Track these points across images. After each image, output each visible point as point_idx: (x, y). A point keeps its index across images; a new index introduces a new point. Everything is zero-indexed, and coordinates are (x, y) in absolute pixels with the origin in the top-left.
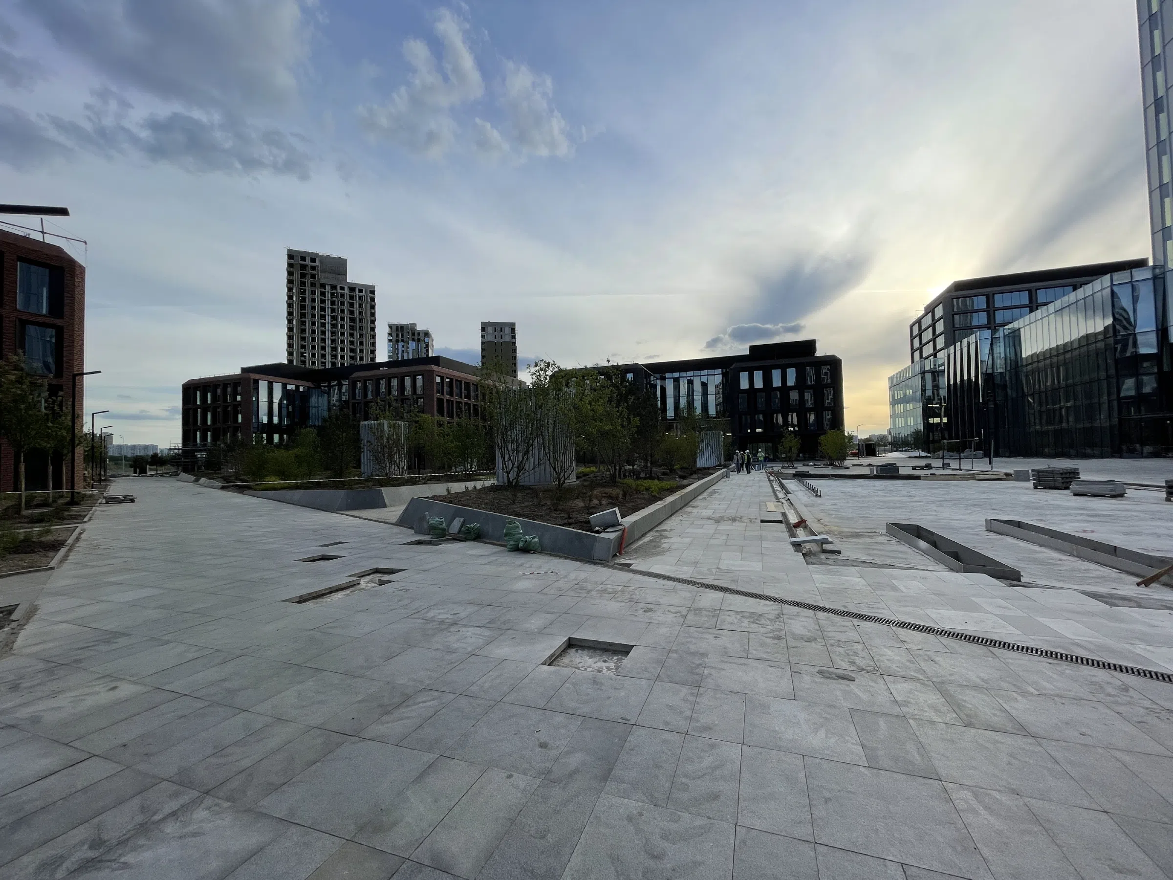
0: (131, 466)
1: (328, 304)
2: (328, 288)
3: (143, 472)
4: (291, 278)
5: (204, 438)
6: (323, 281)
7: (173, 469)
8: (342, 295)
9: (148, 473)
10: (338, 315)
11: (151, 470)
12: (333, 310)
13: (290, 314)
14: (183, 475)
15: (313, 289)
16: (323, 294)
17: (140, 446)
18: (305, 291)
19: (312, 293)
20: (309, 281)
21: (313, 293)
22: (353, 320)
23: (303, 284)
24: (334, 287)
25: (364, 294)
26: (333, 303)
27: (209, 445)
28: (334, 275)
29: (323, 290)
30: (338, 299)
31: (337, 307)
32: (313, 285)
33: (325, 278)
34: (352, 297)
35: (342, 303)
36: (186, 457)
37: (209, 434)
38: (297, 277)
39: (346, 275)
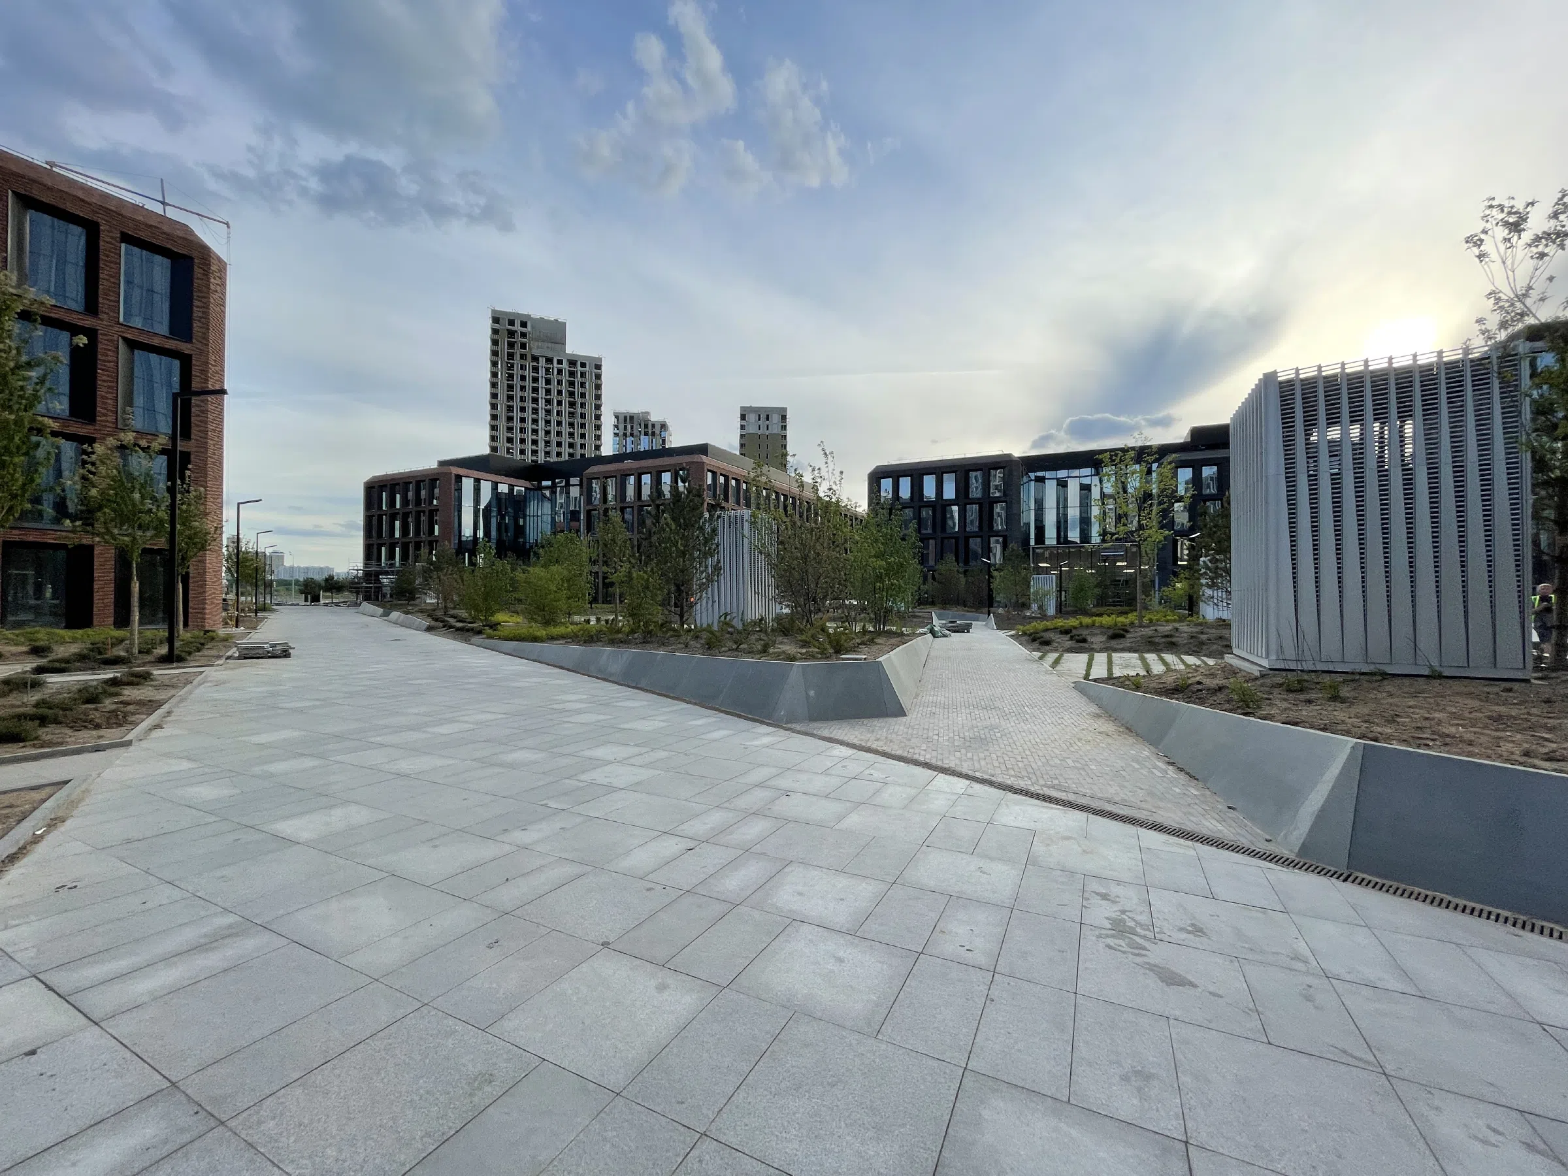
0: (301, 592)
1: (542, 383)
2: (542, 361)
3: (316, 599)
4: (495, 348)
5: (391, 556)
6: (536, 352)
7: (352, 597)
8: (560, 372)
9: (322, 601)
10: (554, 397)
11: (326, 598)
12: (548, 392)
13: (494, 396)
14: (367, 606)
15: (523, 362)
16: (536, 369)
17: (314, 569)
18: (512, 365)
19: (522, 369)
20: (518, 351)
21: (523, 367)
22: (572, 404)
23: (511, 356)
24: (549, 360)
25: (587, 369)
26: (548, 382)
27: (397, 565)
28: (550, 345)
29: (535, 364)
30: (554, 377)
31: (554, 387)
32: (523, 357)
33: (538, 347)
34: (572, 374)
35: (559, 382)
36: (367, 581)
37: (397, 550)
38: (504, 348)
39: (564, 344)
